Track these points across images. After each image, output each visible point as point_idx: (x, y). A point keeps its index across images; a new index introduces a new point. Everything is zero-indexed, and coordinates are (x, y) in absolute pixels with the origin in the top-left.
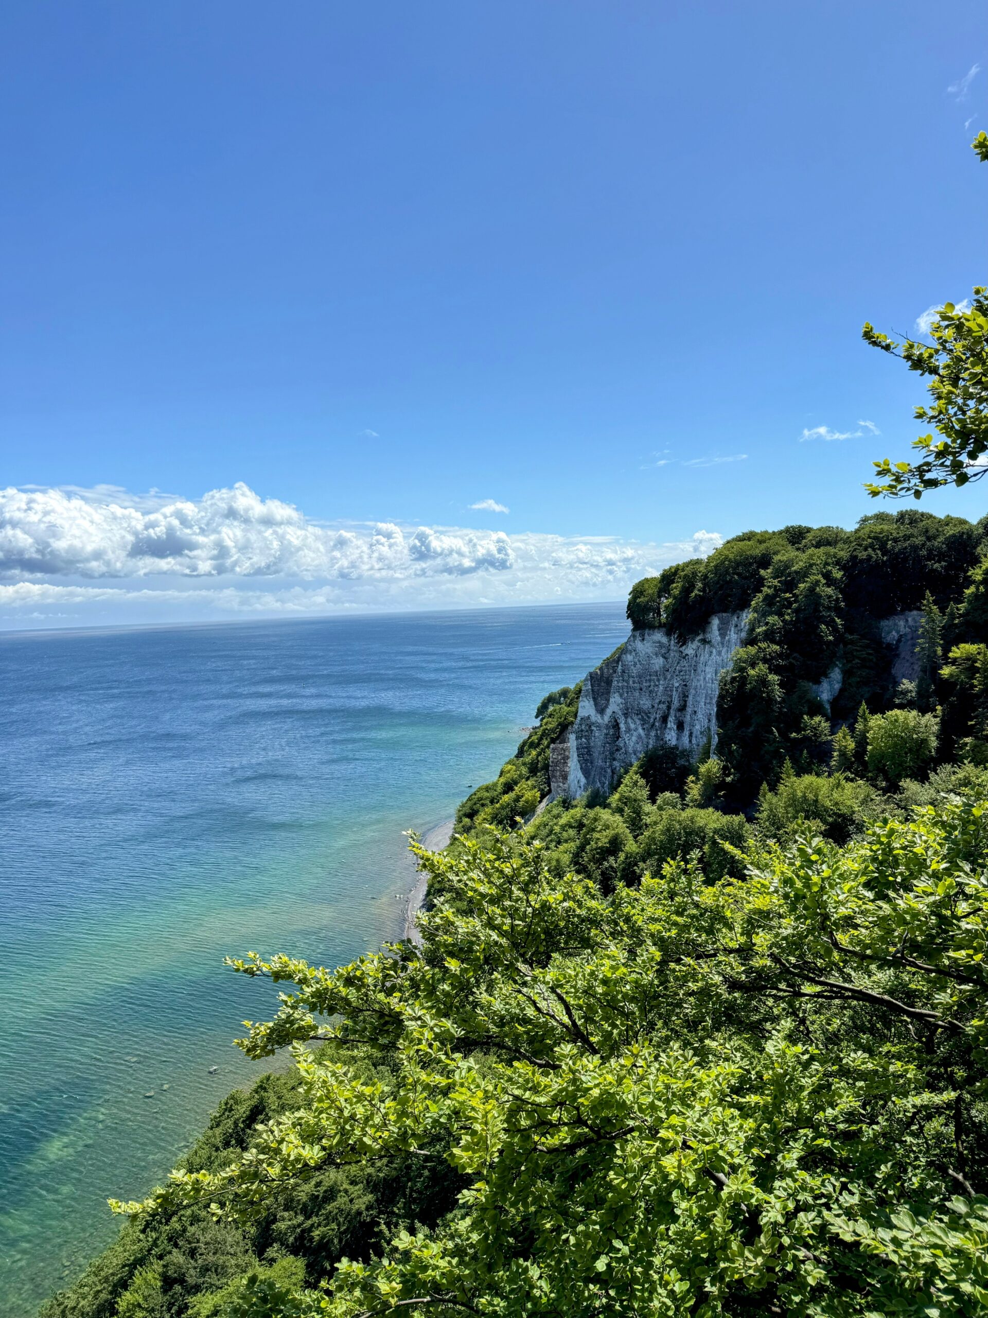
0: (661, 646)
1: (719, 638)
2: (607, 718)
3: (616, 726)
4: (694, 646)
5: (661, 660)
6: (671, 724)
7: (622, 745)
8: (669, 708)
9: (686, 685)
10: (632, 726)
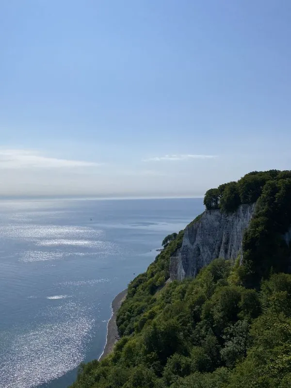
0: (218, 216)
1: (242, 214)
2: (194, 247)
3: (199, 250)
4: (232, 217)
5: (218, 223)
6: (222, 250)
7: (201, 258)
8: (221, 243)
9: (228, 234)
10: (206, 250)
